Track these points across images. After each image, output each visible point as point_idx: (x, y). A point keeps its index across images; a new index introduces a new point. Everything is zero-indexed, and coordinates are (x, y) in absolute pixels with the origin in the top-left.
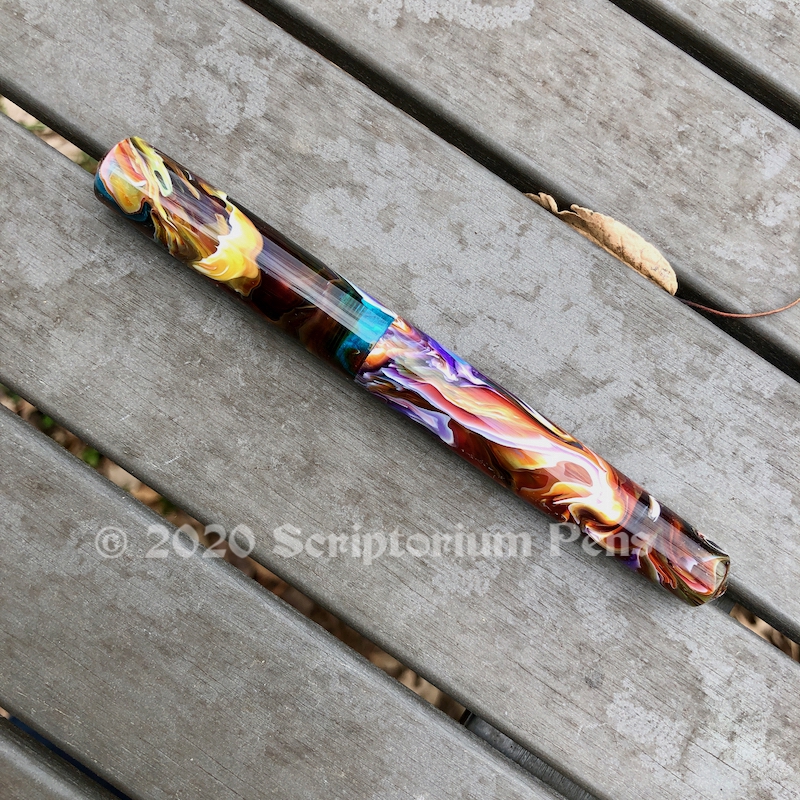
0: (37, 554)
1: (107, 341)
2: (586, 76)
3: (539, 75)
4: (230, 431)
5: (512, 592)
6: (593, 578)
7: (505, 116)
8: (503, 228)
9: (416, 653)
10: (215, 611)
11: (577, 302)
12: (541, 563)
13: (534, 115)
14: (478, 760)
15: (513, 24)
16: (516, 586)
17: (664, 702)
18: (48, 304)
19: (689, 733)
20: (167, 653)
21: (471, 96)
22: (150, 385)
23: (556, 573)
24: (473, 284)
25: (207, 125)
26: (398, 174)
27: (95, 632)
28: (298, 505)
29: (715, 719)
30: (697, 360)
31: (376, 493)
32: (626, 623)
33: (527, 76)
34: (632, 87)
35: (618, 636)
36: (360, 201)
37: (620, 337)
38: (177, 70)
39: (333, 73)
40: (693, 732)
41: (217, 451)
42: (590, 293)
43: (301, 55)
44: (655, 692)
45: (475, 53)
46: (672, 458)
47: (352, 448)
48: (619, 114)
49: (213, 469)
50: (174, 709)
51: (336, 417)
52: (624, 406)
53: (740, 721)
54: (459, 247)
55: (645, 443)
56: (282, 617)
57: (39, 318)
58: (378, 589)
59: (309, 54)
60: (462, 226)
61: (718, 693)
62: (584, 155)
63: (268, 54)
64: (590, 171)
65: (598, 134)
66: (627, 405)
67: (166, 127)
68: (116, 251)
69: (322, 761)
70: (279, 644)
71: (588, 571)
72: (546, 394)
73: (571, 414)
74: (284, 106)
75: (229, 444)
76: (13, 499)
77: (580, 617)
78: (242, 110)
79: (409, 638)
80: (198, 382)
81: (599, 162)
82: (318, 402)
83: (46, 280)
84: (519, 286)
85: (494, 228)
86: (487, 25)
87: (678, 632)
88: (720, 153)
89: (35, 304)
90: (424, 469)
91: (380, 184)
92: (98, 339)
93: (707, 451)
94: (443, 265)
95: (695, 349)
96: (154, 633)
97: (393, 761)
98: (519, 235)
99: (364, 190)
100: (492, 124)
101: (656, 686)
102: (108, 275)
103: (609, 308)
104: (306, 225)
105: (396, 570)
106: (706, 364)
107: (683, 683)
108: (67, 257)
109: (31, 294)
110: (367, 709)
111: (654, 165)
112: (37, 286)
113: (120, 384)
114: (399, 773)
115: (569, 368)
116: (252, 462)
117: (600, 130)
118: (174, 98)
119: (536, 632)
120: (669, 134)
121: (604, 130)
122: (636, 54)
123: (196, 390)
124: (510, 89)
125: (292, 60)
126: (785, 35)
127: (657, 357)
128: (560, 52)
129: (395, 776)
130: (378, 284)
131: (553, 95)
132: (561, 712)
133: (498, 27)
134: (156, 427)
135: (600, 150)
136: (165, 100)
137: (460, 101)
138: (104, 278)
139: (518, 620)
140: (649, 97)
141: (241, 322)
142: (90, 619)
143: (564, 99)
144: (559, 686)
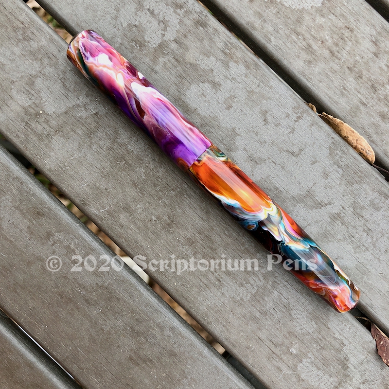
0: (33, 246)
1: (80, 145)
2: (345, 41)
3: (321, 37)
4: (134, 200)
5: (261, 302)
6: (303, 301)
7: (298, 57)
8: (288, 116)
9: (209, 323)
10: (114, 287)
11: (320, 161)
12: (278, 290)
13: (314, 59)
14: (231, 379)
15: (312, 7)
16: (264, 299)
17: (327, 367)
18: (54, 123)
19: (337, 384)
20: (89, 303)
21: (283, 44)
22: (99, 171)
23: (284, 296)
24: (267, 144)
25: (145, 41)
26: (238, 80)
27: (56, 287)
28: (162, 241)
29: (351, 380)
30: (376, 200)
31: (201, 242)
32: (315, 326)
33: (314, 37)
34: (369, 50)
35: (310, 332)
36: (217, 91)
37: (339, 182)
38: (133, 10)
39: (213, 22)
40: (339, 384)
41: (126, 209)
42: (328, 157)
43: (198, 10)
44: (323, 361)
45: (289, 21)
46: (354, 248)
47: (192, 218)
48: (359, 64)
49: (123, 218)
50: (88, 330)
51: (187, 201)
52: (335, 218)
53: (364, 383)
54: (264, 123)
55: (342, 238)
56: (147, 295)
57: (48, 129)
58: (195, 289)
59: (202, 10)
60: (266, 112)
61: (355, 368)
62: (336, 84)
63: (181, 7)
64: (338, 92)
65: (346, 74)
66: (335, 217)
67: (124, 39)
68: (90, 101)
69: (155, 367)
70: (143, 308)
71: (301, 297)
72: (295, 206)
73: (306, 218)
74: (185, 36)
75: (133, 207)
76: (25, 217)
77: (292, 319)
78: (164, 35)
79: (206, 315)
80: (122, 173)
81: (344, 88)
82: (179, 192)
83: (54, 110)
84: (291, 148)
85: (283, 116)
86: (298, 7)
87: (340, 334)
89: (47, 122)
90: (227, 234)
91: (229, 84)
92: (76, 144)
93: (372, 247)
94: (254, 131)
95: (376, 194)
96: (83, 292)
97: (189, 372)
98: (295, 121)
99: (220, 86)
100: (291, 61)
101: (324, 359)
102: (85, 112)
103: (336, 166)
104: (187, 100)
105: (205, 281)
106: (381, 203)
107: (339, 360)
108: (65, 100)
109: (46, 116)
110: (180, 346)
111: (373, 94)
112: (49, 112)
113: (84, 168)
114: (191, 378)
115: (309, 194)
116: (143, 217)
117: (347, 71)
118: (130, 24)
119: (269, 323)
121: (349, 72)
122: (374, 33)
123: (121, 177)
124: (304, 43)
125: (193, 12)
127: (356, 195)
129: (190, 380)
130: (219, 137)
132: (275, 363)
133: (303, 9)
134: (98, 192)
135: (345, 83)
136: (125, 25)
137: (277, 46)
138: (83, 113)
139: (261, 316)
140: (377, 57)
141: (147, 146)
142: (54, 281)
143: (331, 52)
144: (277, 351)
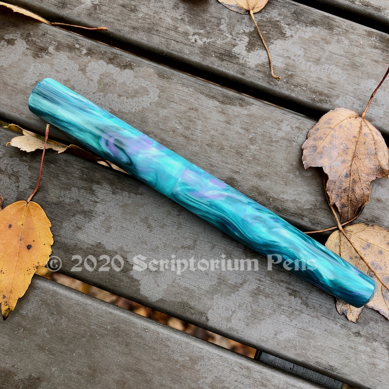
88: (274, 144)
120: (245, 141)
126: (293, 73)
128: (178, 112)
131: (180, 137)
